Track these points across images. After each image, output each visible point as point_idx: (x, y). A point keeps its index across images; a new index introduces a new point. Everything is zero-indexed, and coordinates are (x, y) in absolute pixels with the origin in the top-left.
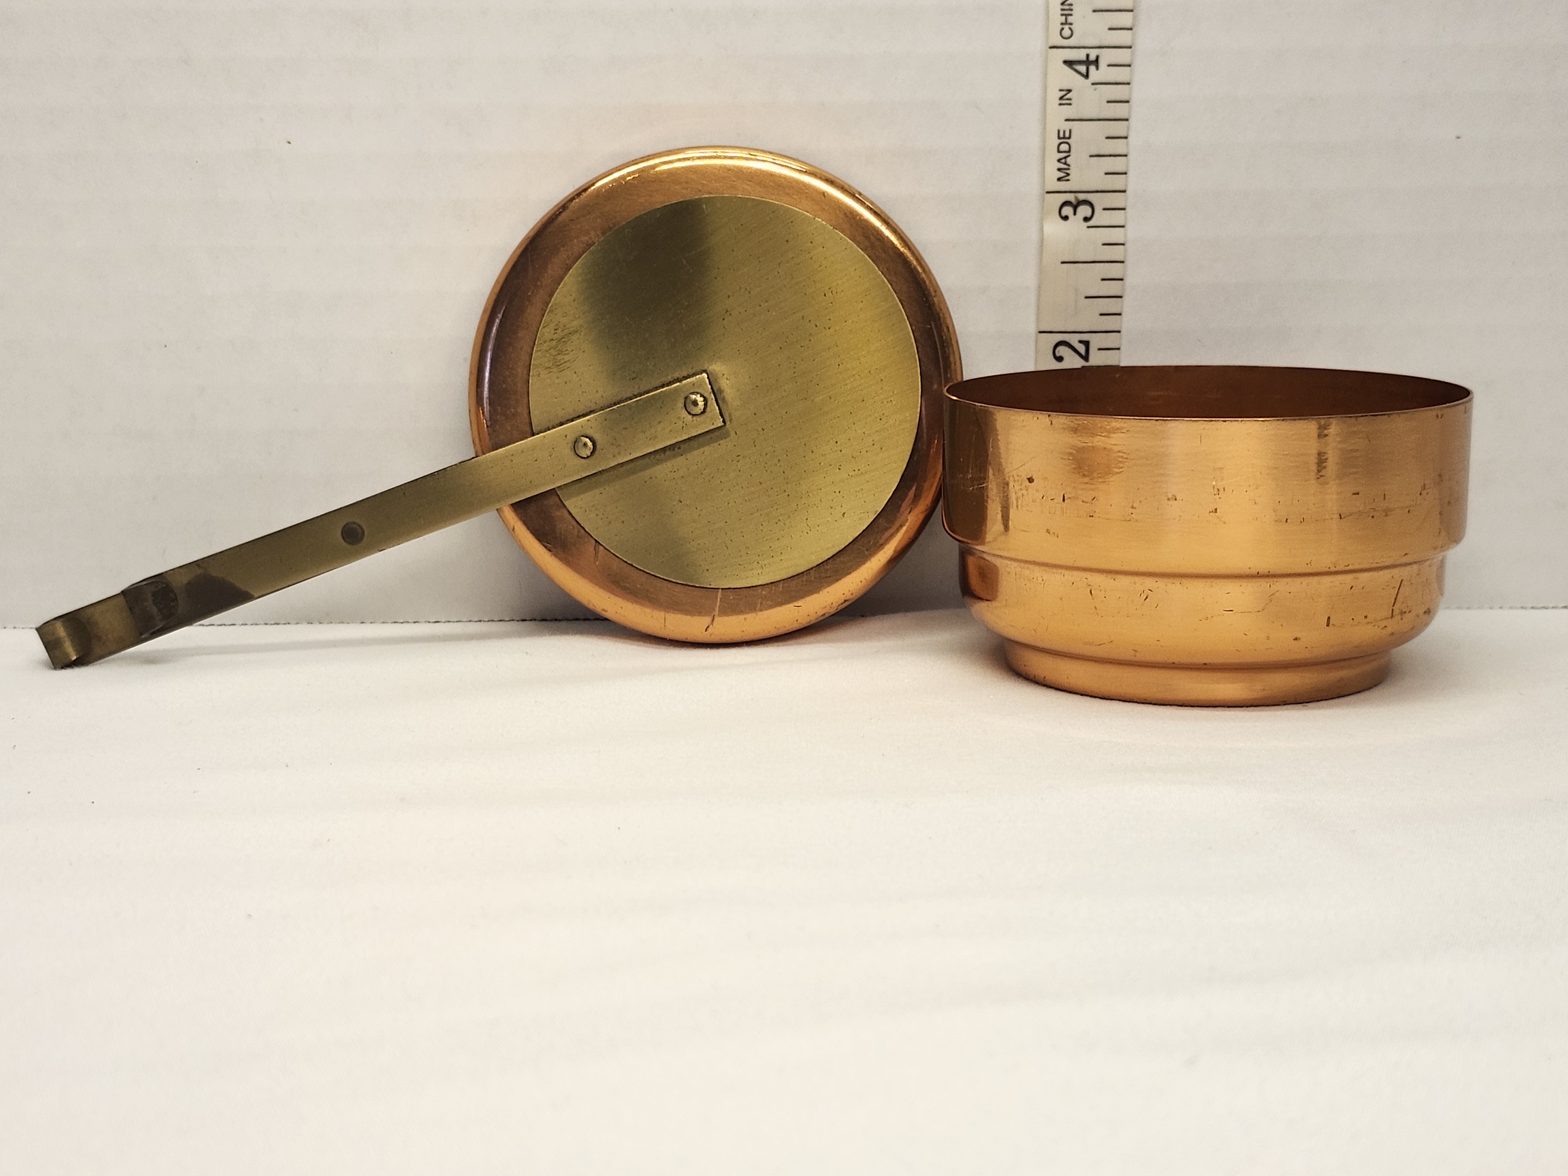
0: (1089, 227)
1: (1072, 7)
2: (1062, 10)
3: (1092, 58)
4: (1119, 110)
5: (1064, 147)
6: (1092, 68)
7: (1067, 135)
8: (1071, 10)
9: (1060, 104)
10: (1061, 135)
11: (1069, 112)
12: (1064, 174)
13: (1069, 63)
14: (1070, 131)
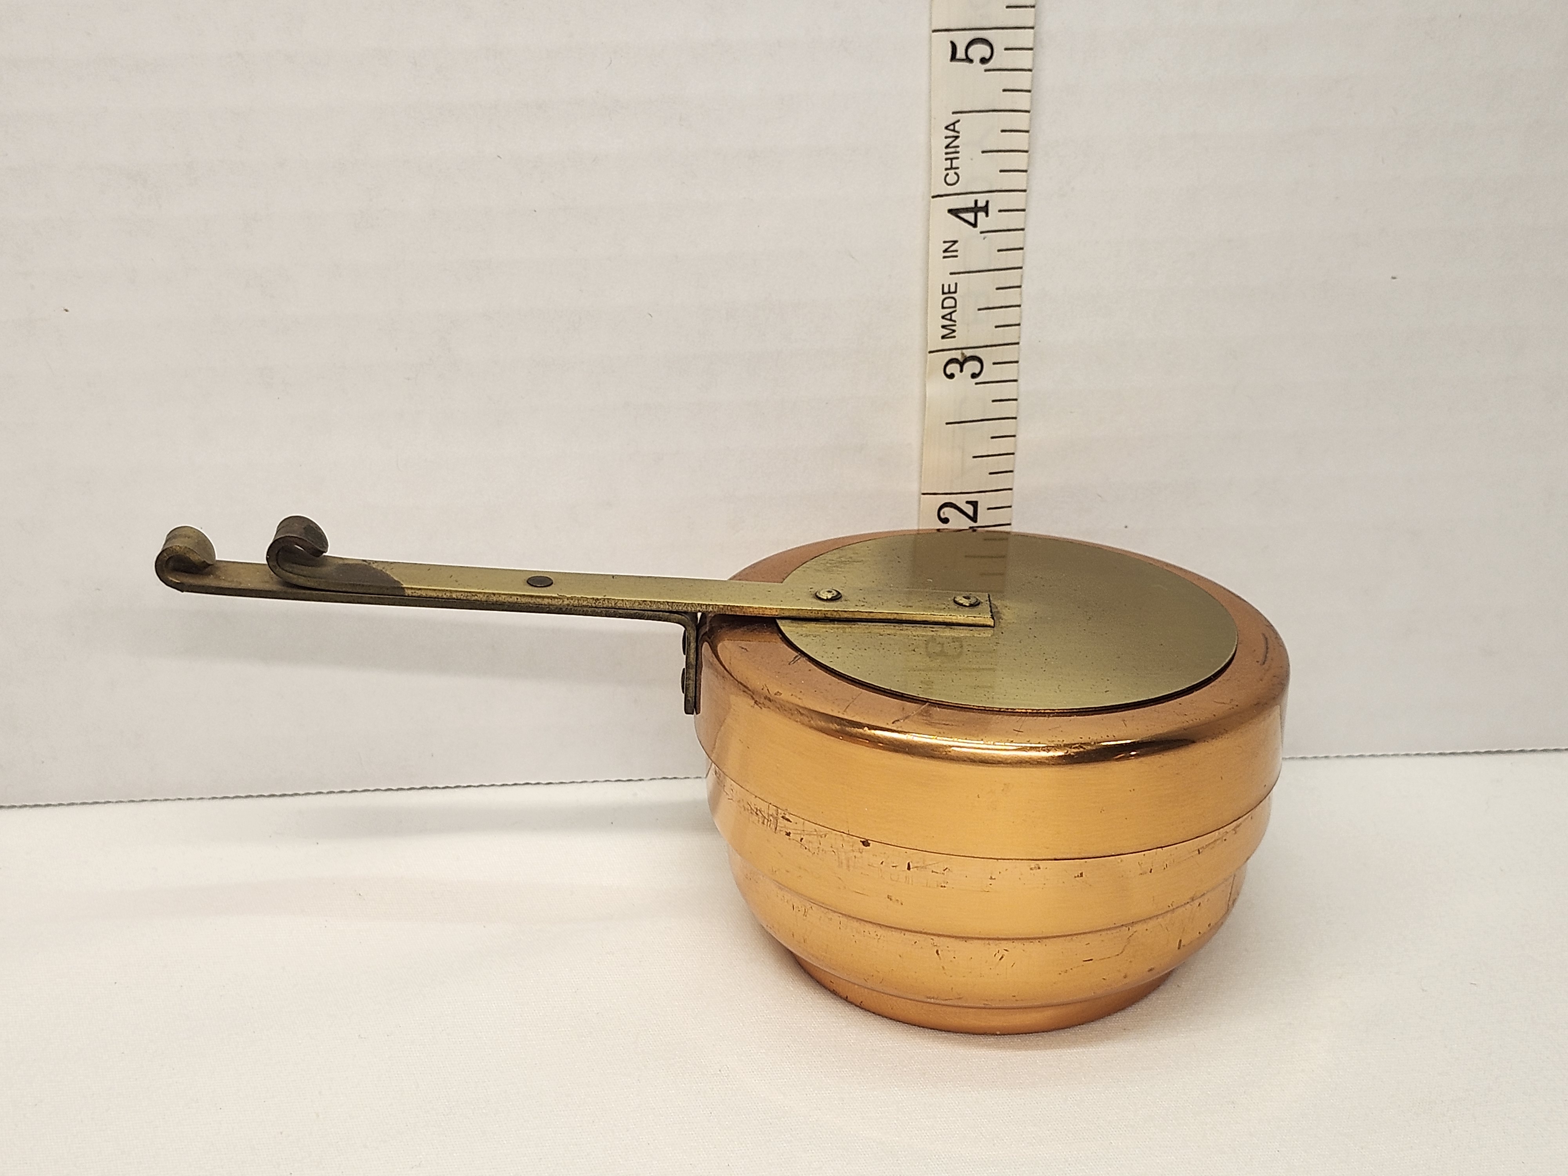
0: (977, 384)
1: (958, 149)
2: (947, 153)
3: (981, 204)
4: (1012, 259)
5: (949, 303)
6: (981, 215)
7: (953, 290)
8: (958, 152)
9: (944, 257)
10: (946, 290)
11: (954, 264)
12: (949, 332)
13: (954, 212)
14: (956, 284)
